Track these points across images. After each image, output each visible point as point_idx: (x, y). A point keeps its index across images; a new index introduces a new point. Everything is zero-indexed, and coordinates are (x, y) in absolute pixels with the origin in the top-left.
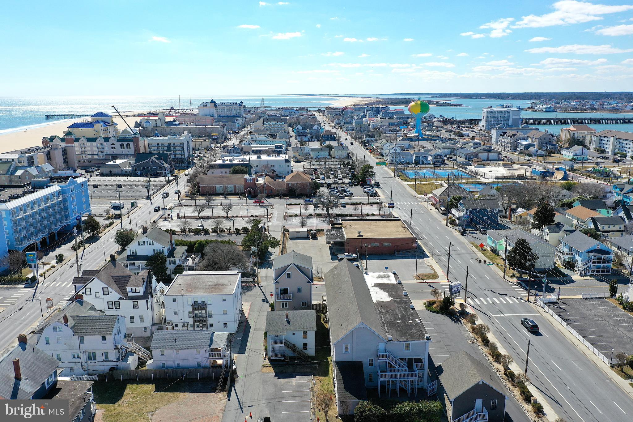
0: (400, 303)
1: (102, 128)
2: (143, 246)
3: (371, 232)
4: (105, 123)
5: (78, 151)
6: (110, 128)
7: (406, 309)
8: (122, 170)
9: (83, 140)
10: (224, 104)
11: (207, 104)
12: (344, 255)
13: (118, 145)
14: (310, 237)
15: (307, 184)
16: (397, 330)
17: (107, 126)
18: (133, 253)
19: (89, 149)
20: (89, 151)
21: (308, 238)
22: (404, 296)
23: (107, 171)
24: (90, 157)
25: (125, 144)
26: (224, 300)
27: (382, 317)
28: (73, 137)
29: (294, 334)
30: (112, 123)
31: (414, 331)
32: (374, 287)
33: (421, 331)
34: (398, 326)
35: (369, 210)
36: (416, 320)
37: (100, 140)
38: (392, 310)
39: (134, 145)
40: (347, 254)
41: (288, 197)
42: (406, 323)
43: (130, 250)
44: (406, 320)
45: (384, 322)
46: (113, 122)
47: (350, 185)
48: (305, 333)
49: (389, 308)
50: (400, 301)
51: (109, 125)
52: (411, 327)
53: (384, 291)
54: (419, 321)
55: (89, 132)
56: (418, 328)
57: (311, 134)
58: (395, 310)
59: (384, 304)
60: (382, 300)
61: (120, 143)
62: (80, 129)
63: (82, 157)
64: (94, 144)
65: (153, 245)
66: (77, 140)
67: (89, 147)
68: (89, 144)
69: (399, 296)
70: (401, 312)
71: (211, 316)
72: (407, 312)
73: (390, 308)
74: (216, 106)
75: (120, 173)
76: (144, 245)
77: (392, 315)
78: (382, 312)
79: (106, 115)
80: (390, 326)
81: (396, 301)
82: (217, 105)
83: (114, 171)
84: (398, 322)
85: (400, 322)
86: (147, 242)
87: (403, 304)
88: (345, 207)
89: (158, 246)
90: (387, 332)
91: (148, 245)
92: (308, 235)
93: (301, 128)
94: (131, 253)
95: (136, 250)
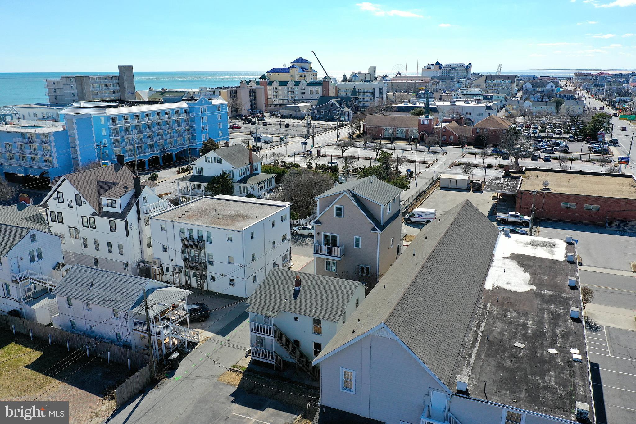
0: (551, 300)
1: (298, 73)
2: (210, 163)
3: (569, 187)
4: (303, 69)
5: (270, 95)
6: (308, 74)
7: (556, 318)
8: (301, 113)
9: (275, 84)
10: (450, 66)
11: (432, 66)
12: (507, 215)
13: (307, 89)
14: (472, 190)
15: (501, 131)
16: (500, 367)
17: (305, 72)
18: (200, 172)
19: (280, 93)
20: (280, 95)
21: (467, 190)
22: (568, 289)
23: (287, 113)
24: (281, 101)
25: (314, 88)
26: (229, 240)
27: (483, 324)
28: (267, 80)
29: (296, 319)
30: (311, 70)
31: (551, 380)
32: (506, 260)
33: (573, 385)
34: (512, 355)
35: (586, 168)
36: (572, 350)
37: (291, 84)
38: (519, 314)
39: (323, 90)
40: (513, 213)
41: (472, 147)
42: (539, 354)
43: (196, 168)
44: (542, 345)
45: (479, 338)
46: (311, 68)
47: (571, 140)
48: (317, 322)
49: (512, 305)
50: (552, 296)
51: (307, 72)
52: (546, 366)
53: (525, 271)
54: (580, 357)
55: (284, 77)
56: (565, 375)
57: (541, 93)
58: (526, 314)
59: (508, 295)
60: (507, 287)
61: (309, 87)
62: (277, 73)
63: (274, 101)
64: (286, 87)
65: (221, 163)
66: (270, 83)
67: (280, 91)
68: (280, 88)
69: (555, 287)
70: (540, 323)
71: (211, 263)
72: (556, 326)
73: (516, 308)
74: (440, 68)
75: (299, 115)
76: (212, 162)
77: (511, 323)
78: (490, 313)
79: (306, 61)
80: (488, 350)
81: (542, 296)
82: (443, 68)
83: (294, 113)
84: (517, 344)
85: (522, 346)
86: (215, 158)
87: (555, 304)
88: (550, 161)
89: (226, 166)
90: (469, 365)
91: (215, 162)
92: (468, 185)
93: (531, 86)
94: (196, 173)
95: (202, 168)
